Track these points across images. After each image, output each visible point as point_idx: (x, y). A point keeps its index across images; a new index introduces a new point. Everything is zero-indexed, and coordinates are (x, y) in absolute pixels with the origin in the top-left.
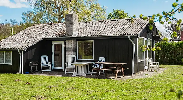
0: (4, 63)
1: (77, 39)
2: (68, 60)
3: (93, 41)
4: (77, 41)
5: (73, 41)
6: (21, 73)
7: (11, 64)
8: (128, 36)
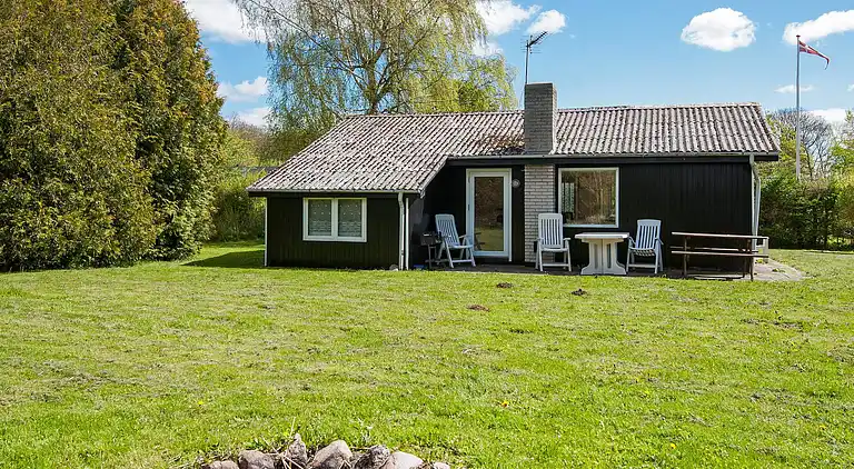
0: (334, 237)
1: (559, 162)
2: (540, 227)
3: (617, 169)
4: (560, 170)
5: (551, 169)
6: (405, 267)
7: (363, 238)
8: (748, 157)
